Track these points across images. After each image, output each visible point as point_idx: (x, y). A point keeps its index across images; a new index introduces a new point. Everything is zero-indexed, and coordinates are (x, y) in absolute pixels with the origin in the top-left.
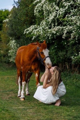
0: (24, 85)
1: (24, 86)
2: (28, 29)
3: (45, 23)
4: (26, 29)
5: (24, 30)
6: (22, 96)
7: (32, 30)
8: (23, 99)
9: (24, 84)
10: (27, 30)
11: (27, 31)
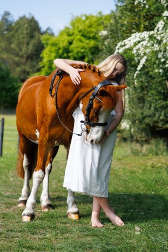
0: (38, 179)
1: (37, 183)
2: (125, 43)
3: (162, 24)
4: (121, 42)
5: (116, 45)
6: (28, 210)
7: (133, 45)
8: (27, 217)
9: (39, 177)
10: (123, 44)
11: (122, 46)
